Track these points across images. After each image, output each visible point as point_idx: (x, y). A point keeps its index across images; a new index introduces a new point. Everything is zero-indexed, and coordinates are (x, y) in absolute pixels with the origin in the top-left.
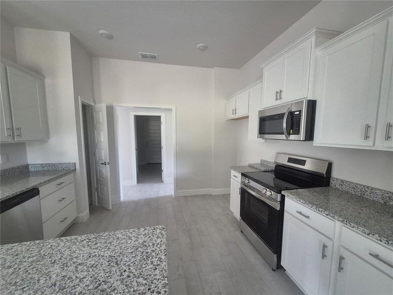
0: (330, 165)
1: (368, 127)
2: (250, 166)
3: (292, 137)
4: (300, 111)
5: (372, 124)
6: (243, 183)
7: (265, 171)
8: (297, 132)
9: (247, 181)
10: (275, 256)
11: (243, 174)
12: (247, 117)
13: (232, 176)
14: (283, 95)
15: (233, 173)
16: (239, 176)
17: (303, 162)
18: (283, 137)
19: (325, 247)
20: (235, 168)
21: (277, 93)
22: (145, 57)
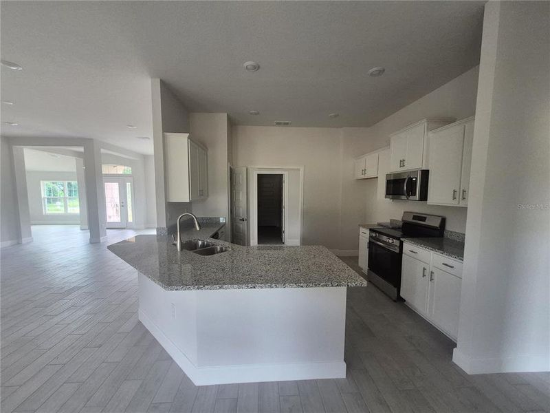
0: (443, 221)
1: (455, 191)
2: (379, 225)
3: (411, 198)
4: (416, 178)
5: (458, 190)
6: (371, 237)
7: (393, 228)
8: (414, 194)
9: (374, 235)
10: (396, 289)
11: (371, 230)
12: (377, 177)
13: (361, 233)
14: (406, 164)
15: (362, 230)
16: (368, 232)
17: (424, 219)
18: (404, 197)
19: (424, 269)
20: (364, 226)
21: (401, 161)
22: (278, 124)
